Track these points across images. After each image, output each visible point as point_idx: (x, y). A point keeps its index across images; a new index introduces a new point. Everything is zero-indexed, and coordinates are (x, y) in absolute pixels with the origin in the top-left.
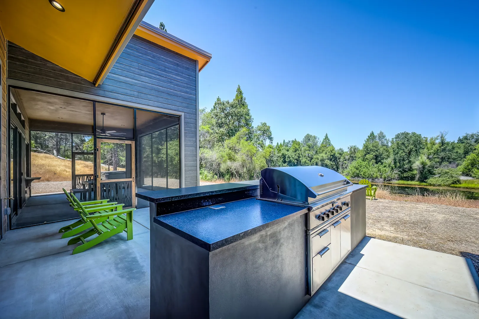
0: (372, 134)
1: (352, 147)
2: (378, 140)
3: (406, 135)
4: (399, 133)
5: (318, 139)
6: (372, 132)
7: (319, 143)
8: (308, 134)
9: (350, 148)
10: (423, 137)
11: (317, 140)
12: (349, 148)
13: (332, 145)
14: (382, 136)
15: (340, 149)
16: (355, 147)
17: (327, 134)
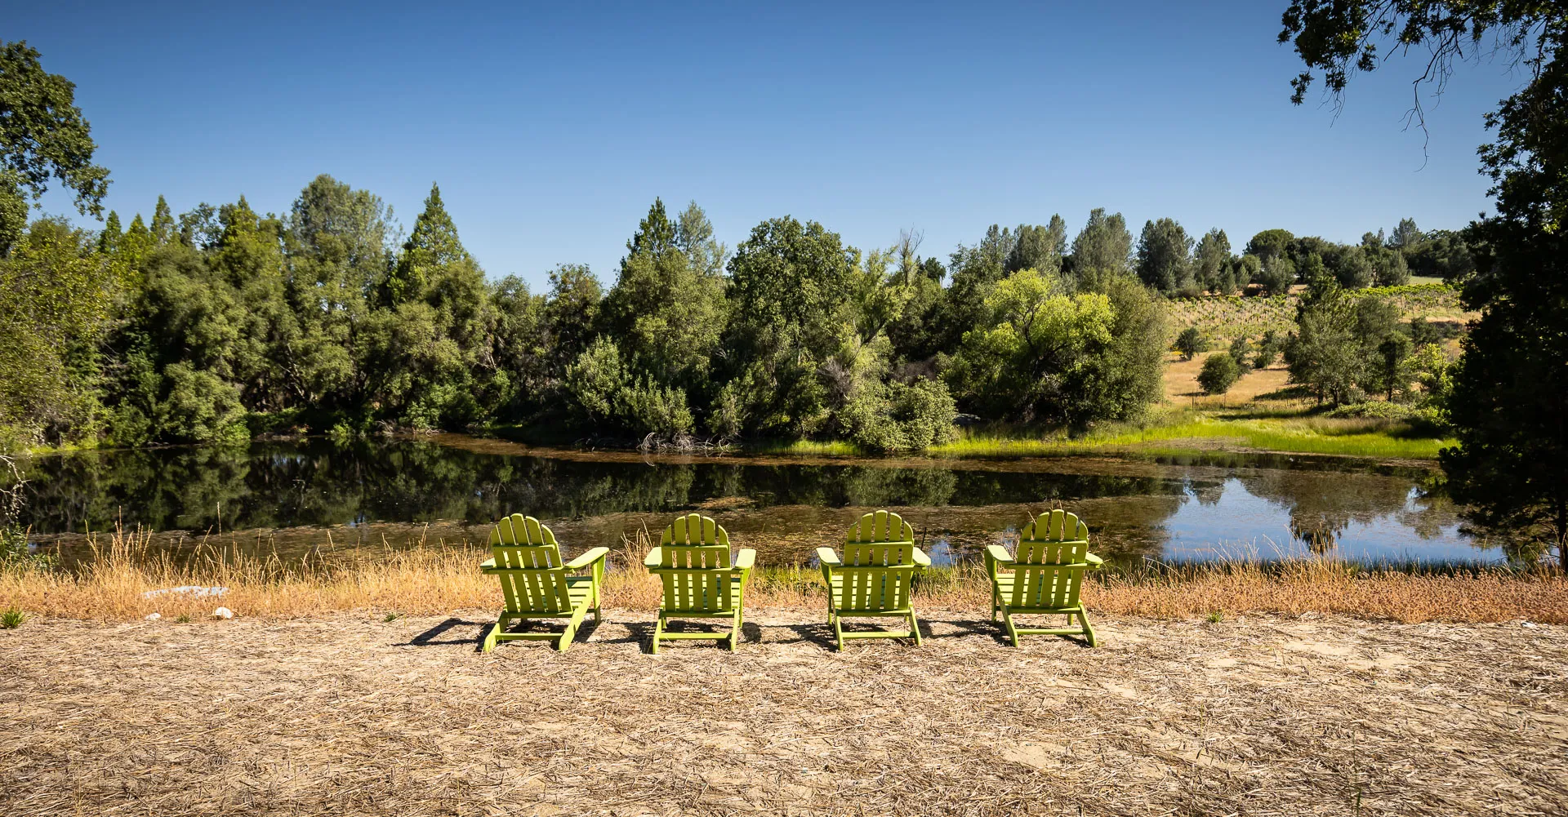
0: (657, 213)
1: (567, 275)
2: (681, 248)
3: (788, 229)
4: (768, 221)
5: (389, 218)
6: (659, 204)
7: (391, 237)
8: (321, 179)
9: (559, 279)
10: (844, 247)
11: (382, 217)
12: (554, 278)
13: (466, 256)
14: (693, 227)
15: (511, 282)
16: (580, 273)
17: (435, 192)
